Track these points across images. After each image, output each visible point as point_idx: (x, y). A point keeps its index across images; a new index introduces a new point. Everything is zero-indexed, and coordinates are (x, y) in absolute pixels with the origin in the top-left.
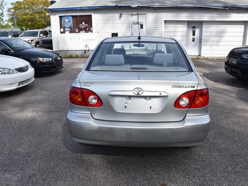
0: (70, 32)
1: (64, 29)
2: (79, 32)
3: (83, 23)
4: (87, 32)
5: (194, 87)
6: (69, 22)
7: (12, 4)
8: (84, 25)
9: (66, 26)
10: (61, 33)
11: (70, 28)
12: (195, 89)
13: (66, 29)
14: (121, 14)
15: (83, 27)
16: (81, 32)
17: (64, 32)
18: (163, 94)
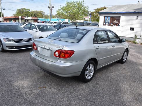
0: (108, 25)
1: (105, 23)
2: (113, 25)
3: (116, 21)
4: (117, 25)
5: (61, 48)
6: (108, 20)
7: (95, 10)
8: (116, 22)
9: (107, 22)
10: (104, 25)
11: (109, 23)
12: (61, 49)
13: (106, 23)
14: (138, 17)
15: (115, 23)
16: (114, 25)
17: (105, 25)
18: (51, 49)
